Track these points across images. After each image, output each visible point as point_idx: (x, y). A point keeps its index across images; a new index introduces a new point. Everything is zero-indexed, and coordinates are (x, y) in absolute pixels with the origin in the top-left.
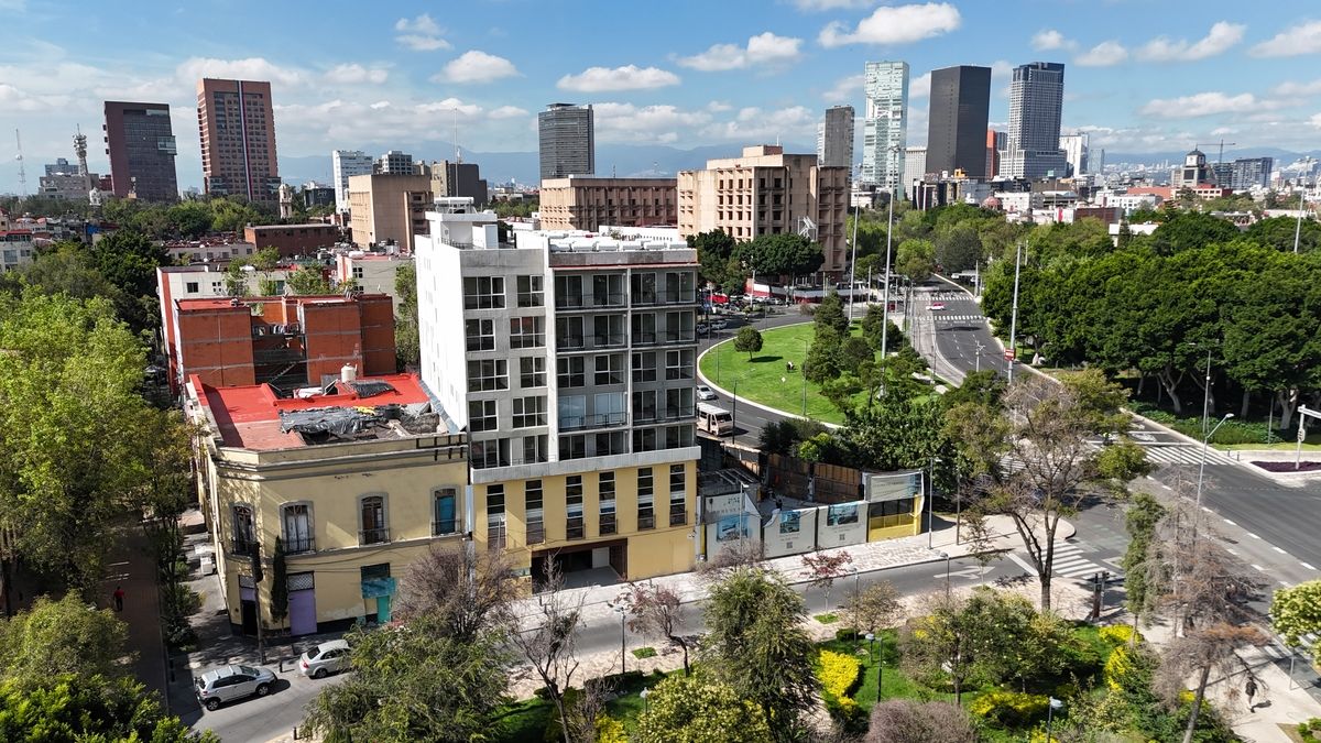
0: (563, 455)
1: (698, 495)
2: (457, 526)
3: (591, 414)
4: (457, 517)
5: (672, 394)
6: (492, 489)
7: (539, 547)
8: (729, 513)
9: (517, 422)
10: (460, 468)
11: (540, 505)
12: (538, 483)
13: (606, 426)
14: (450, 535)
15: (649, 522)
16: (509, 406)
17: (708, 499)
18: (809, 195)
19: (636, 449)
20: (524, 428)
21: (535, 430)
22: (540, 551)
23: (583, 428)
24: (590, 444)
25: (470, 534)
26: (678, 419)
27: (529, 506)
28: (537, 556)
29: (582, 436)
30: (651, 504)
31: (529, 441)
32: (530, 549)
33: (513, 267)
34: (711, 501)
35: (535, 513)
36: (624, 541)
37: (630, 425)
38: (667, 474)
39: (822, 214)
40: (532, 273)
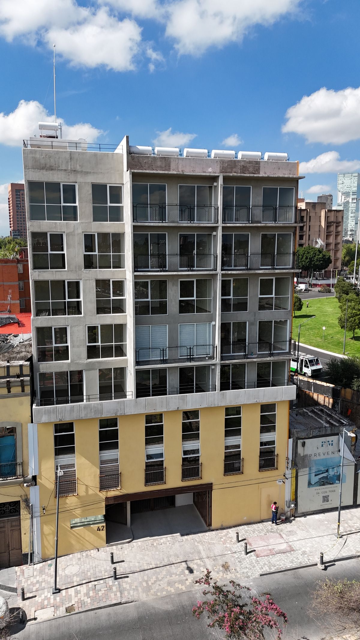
0: (141, 392)
1: (290, 438)
2: (19, 470)
3: (174, 346)
4: (19, 461)
5: (264, 327)
6: (59, 427)
7: (112, 493)
8: (322, 457)
9: (92, 352)
10: (21, 404)
11: (115, 446)
12: (113, 422)
13: (191, 360)
14: (10, 479)
15: (236, 465)
16: (84, 335)
17: (300, 442)
18: (320, 226)
19: (224, 386)
20: (101, 359)
21: (113, 361)
22: (116, 498)
23: (164, 361)
24: (173, 380)
25: (34, 478)
26: (271, 355)
27: (103, 447)
28: (111, 502)
29: (164, 370)
30: (238, 446)
31: (104, 374)
32: (103, 495)
33: (87, 173)
34: (304, 444)
35: (109, 454)
36: (209, 487)
37: (217, 360)
38: (257, 415)
39: (328, 236)
40: (110, 181)
